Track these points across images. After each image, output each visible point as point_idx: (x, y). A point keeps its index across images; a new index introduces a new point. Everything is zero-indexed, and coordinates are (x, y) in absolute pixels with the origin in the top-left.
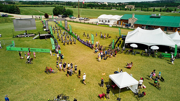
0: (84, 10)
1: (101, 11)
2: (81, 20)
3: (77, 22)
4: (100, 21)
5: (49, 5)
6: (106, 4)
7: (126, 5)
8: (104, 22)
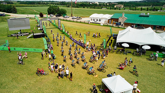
0: (76, 10)
1: (92, 11)
2: (73, 19)
3: (70, 21)
4: (92, 20)
5: (44, 5)
6: (97, 3)
7: (115, 4)
8: (96, 21)
